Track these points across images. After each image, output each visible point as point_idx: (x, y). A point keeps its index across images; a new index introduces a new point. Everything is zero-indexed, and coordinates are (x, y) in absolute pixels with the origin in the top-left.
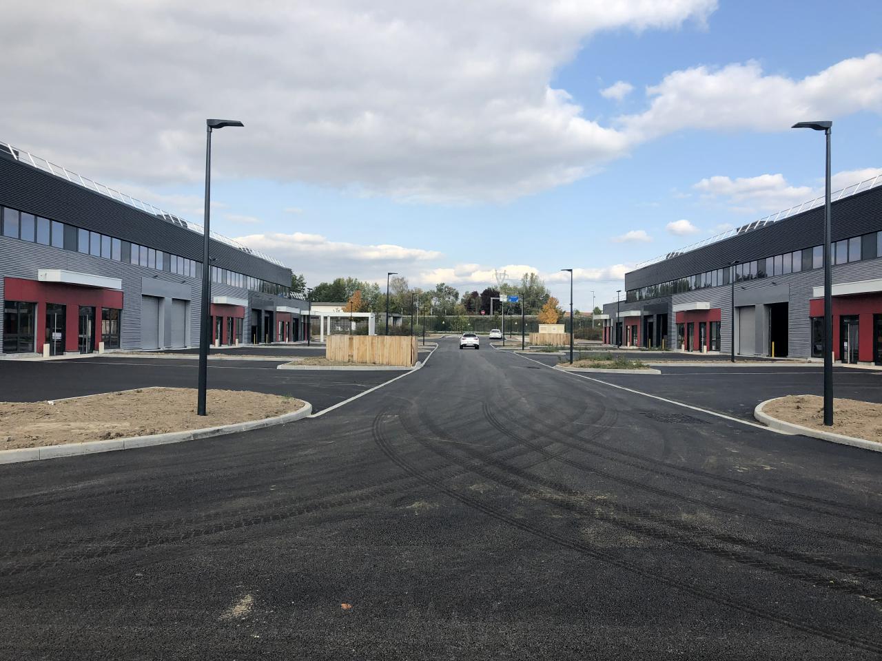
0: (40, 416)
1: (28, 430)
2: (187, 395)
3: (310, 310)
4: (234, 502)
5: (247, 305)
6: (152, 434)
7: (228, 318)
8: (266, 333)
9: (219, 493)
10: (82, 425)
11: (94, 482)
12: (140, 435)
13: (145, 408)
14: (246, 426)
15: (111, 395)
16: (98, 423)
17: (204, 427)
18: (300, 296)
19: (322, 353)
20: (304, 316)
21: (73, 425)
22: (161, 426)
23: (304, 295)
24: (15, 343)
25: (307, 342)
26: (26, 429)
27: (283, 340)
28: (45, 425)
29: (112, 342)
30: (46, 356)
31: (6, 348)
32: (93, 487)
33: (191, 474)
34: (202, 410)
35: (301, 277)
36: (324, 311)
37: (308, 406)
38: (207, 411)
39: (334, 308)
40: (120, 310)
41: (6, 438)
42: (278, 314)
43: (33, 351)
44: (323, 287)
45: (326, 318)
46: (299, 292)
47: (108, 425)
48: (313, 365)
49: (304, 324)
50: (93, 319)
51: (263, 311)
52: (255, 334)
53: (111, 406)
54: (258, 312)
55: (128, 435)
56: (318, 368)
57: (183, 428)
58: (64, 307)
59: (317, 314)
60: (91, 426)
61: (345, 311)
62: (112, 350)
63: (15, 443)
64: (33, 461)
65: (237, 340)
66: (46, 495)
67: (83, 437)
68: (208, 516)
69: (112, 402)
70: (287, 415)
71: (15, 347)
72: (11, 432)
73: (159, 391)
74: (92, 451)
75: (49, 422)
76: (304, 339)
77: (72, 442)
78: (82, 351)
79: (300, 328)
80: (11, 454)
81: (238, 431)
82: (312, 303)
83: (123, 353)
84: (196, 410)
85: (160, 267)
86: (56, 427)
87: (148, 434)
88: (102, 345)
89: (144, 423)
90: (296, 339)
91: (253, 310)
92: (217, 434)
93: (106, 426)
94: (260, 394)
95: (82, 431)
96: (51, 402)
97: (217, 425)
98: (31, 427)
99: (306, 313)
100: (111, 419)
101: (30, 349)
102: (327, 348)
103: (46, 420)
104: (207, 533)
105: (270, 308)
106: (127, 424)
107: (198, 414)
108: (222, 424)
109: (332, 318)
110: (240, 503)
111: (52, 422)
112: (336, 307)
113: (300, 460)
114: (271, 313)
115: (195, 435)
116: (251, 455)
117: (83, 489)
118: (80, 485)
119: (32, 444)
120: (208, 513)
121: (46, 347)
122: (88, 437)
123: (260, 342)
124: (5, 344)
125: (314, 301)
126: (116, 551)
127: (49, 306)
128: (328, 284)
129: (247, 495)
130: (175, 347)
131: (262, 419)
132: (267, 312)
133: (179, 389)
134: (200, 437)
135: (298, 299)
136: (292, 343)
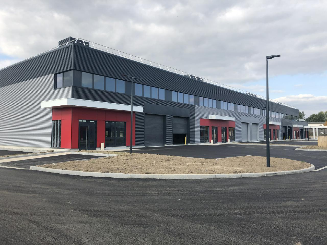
0: (214, 164)
1: (211, 168)
2: (261, 159)
3: (308, 126)
4: (286, 202)
5: (281, 125)
6: (251, 173)
7: (273, 130)
8: (289, 135)
9: (280, 198)
10: (227, 168)
11: (234, 188)
12: (247, 173)
13: (247, 163)
14: (287, 172)
15: (235, 158)
16: (232, 167)
17: (270, 171)
18: (303, 120)
19: (316, 144)
20: (305, 128)
21: (225, 167)
22: (254, 170)
23: (305, 120)
24: (203, 139)
25: (307, 139)
26: (211, 167)
27: (296, 138)
28: (216, 167)
29: (232, 139)
30: (212, 144)
31: (201, 141)
32: (234, 190)
33: (267, 189)
34: (268, 165)
35: (303, 112)
36: (314, 126)
37: (313, 166)
38: (270, 165)
39: (319, 124)
40: (234, 128)
41: (206, 170)
42: (293, 128)
43: (208, 142)
44: (313, 116)
45: (315, 129)
46: (302, 118)
47: (235, 168)
48: (312, 149)
49: (306, 131)
50: (226, 131)
51: (287, 127)
52: (284, 136)
53: (236, 162)
54: (285, 127)
55: (243, 173)
56: (314, 150)
57: (262, 171)
58: (217, 127)
59: (311, 127)
60: (230, 168)
61: (325, 126)
62: (232, 142)
63: (208, 172)
64: (214, 179)
65: (277, 138)
66: (219, 190)
67: (228, 172)
68: (277, 207)
69: (235, 160)
70: (304, 169)
71: (203, 141)
72: (207, 168)
73: (251, 157)
74: (231, 177)
75: (217, 166)
76: (306, 138)
77: (225, 173)
78: (223, 142)
79: (303, 133)
80: (207, 176)
81: (283, 174)
82: (309, 123)
83: (236, 143)
84: (266, 165)
85: (247, 112)
86: (219, 167)
87: (249, 173)
88: (229, 140)
89: (248, 169)
90: (302, 138)
91: (283, 126)
92: (275, 175)
93: (235, 169)
94: (290, 160)
95: (228, 170)
96: (216, 159)
97: (274, 171)
98: (212, 167)
99: (306, 127)
100: (236, 166)
101: (208, 141)
102: (318, 142)
103: (216, 165)
104: (277, 213)
105: (290, 126)
106: (242, 168)
107: (267, 166)
108: (277, 171)
109: (318, 129)
110: (289, 203)
111: (218, 166)
112: (320, 124)
113: (313, 189)
114: (291, 127)
115: (267, 174)
116: (290, 184)
117: (230, 190)
118: (229, 189)
119: (213, 173)
120: (277, 205)
121: (212, 141)
122: (230, 172)
123: (287, 139)
124: (201, 139)
125: (310, 122)
126: (245, 214)
127: (212, 127)
128: (316, 115)
129: (292, 201)
130: (254, 141)
131: (293, 170)
132: (289, 127)
133: (258, 157)
134: (268, 175)
135: (302, 121)
136: (300, 139)
